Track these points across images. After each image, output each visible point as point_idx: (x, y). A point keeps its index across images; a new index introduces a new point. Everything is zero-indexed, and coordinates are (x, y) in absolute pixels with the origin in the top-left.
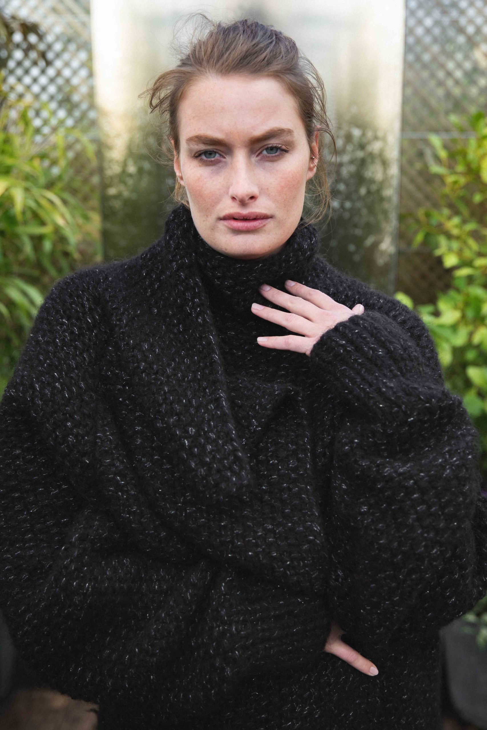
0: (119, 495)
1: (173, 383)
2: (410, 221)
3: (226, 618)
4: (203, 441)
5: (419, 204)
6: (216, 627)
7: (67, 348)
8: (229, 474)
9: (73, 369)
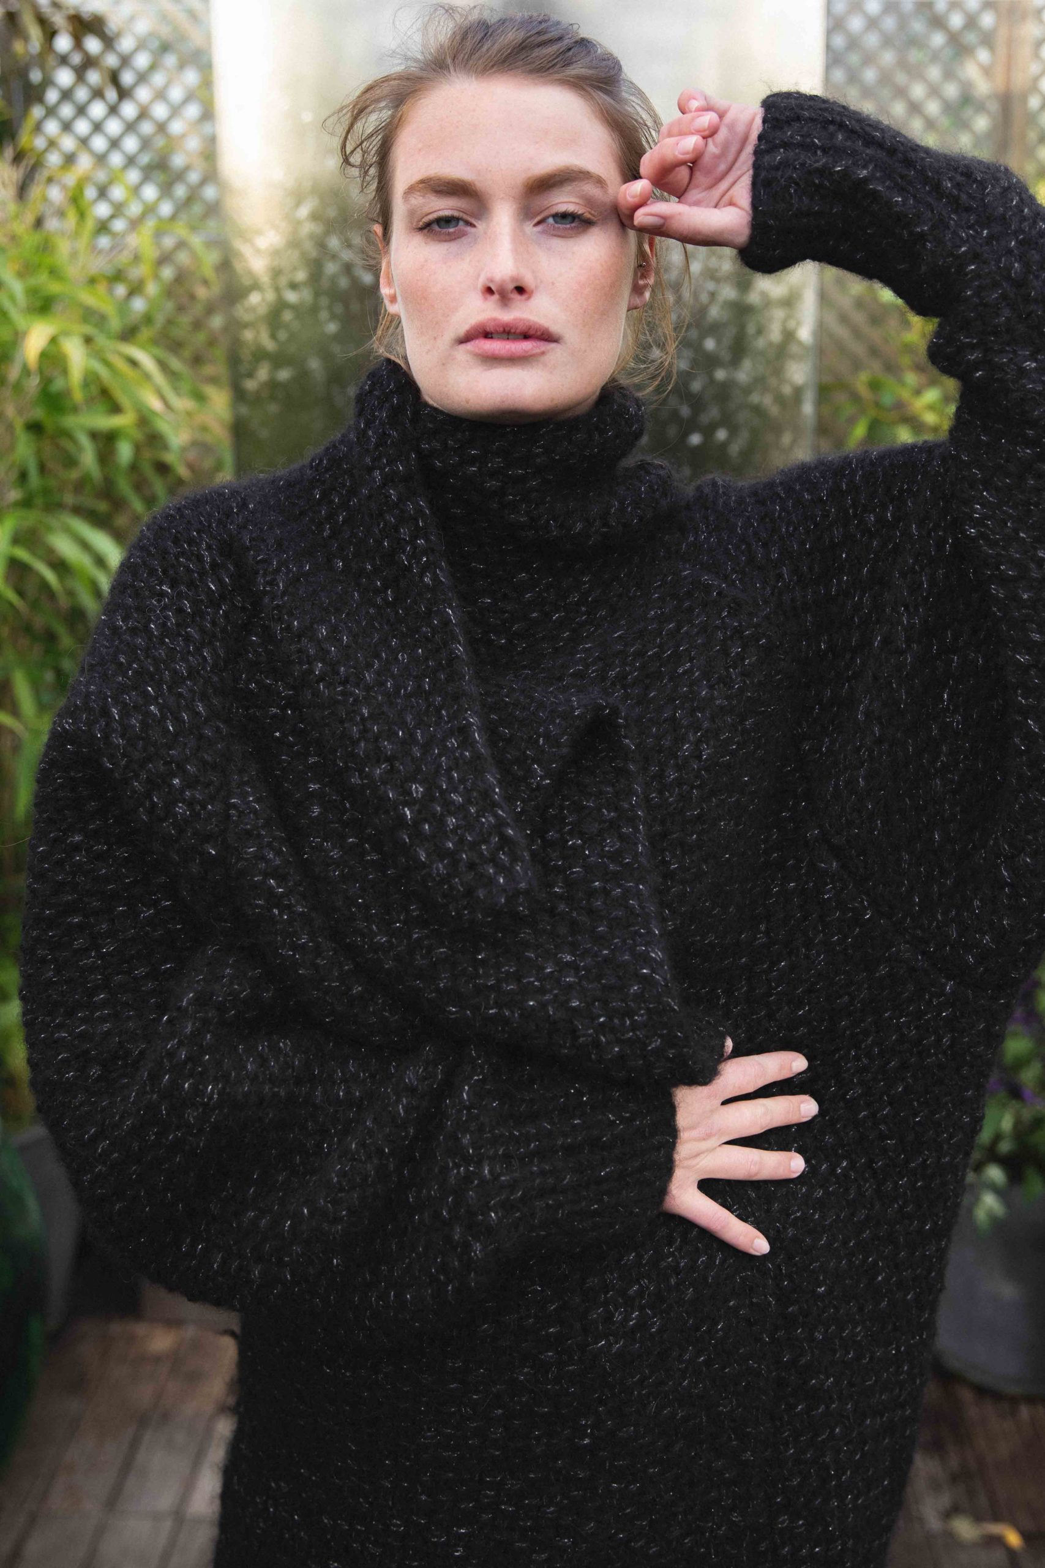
0: (275, 914)
1: (377, 700)
2: (841, 398)
3: (471, 1151)
4: (439, 809)
5: (857, 365)
6: (453, 1169)
7: (170, 640)
8: (491, 871)
9: (184, 679)
